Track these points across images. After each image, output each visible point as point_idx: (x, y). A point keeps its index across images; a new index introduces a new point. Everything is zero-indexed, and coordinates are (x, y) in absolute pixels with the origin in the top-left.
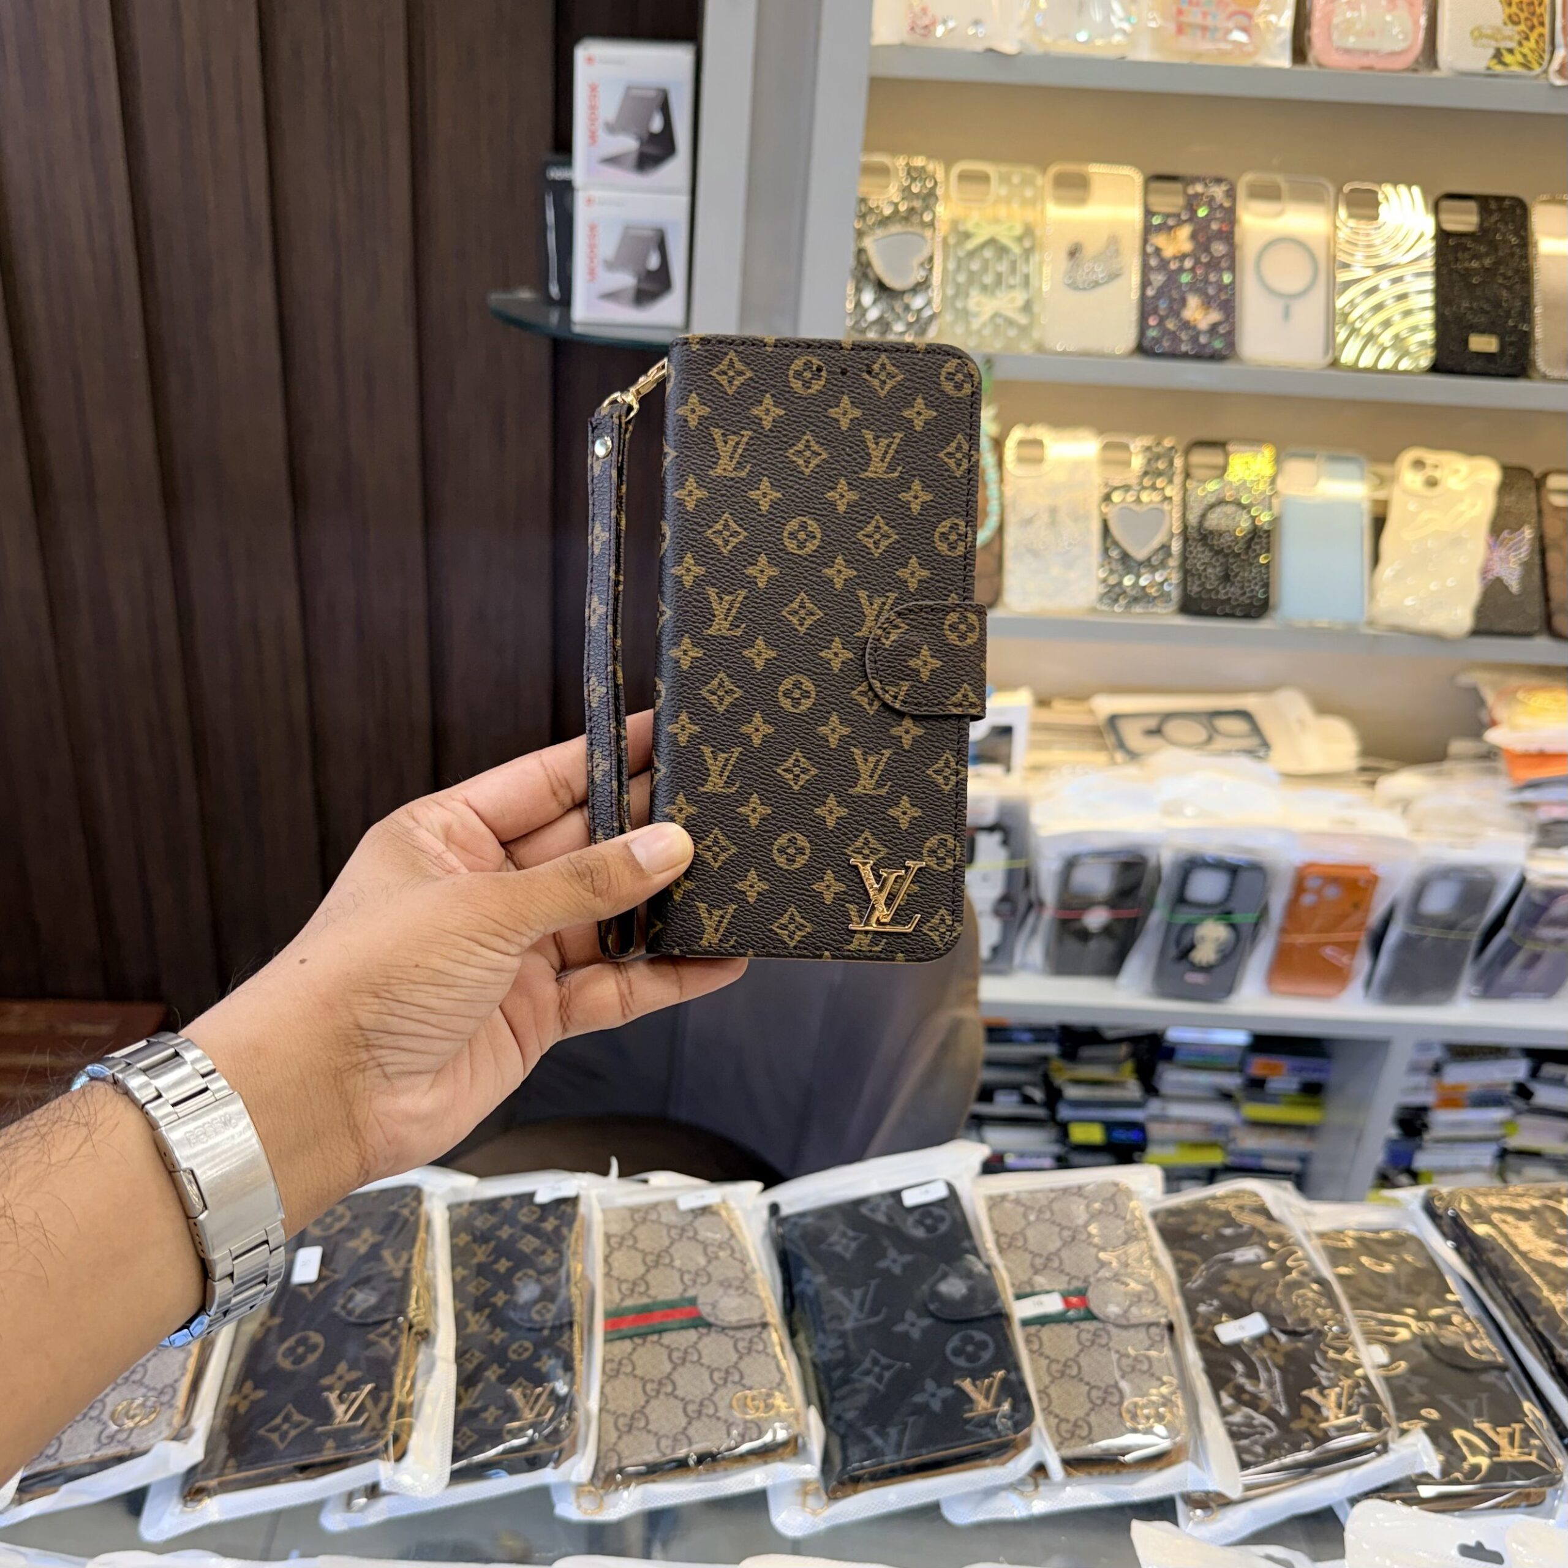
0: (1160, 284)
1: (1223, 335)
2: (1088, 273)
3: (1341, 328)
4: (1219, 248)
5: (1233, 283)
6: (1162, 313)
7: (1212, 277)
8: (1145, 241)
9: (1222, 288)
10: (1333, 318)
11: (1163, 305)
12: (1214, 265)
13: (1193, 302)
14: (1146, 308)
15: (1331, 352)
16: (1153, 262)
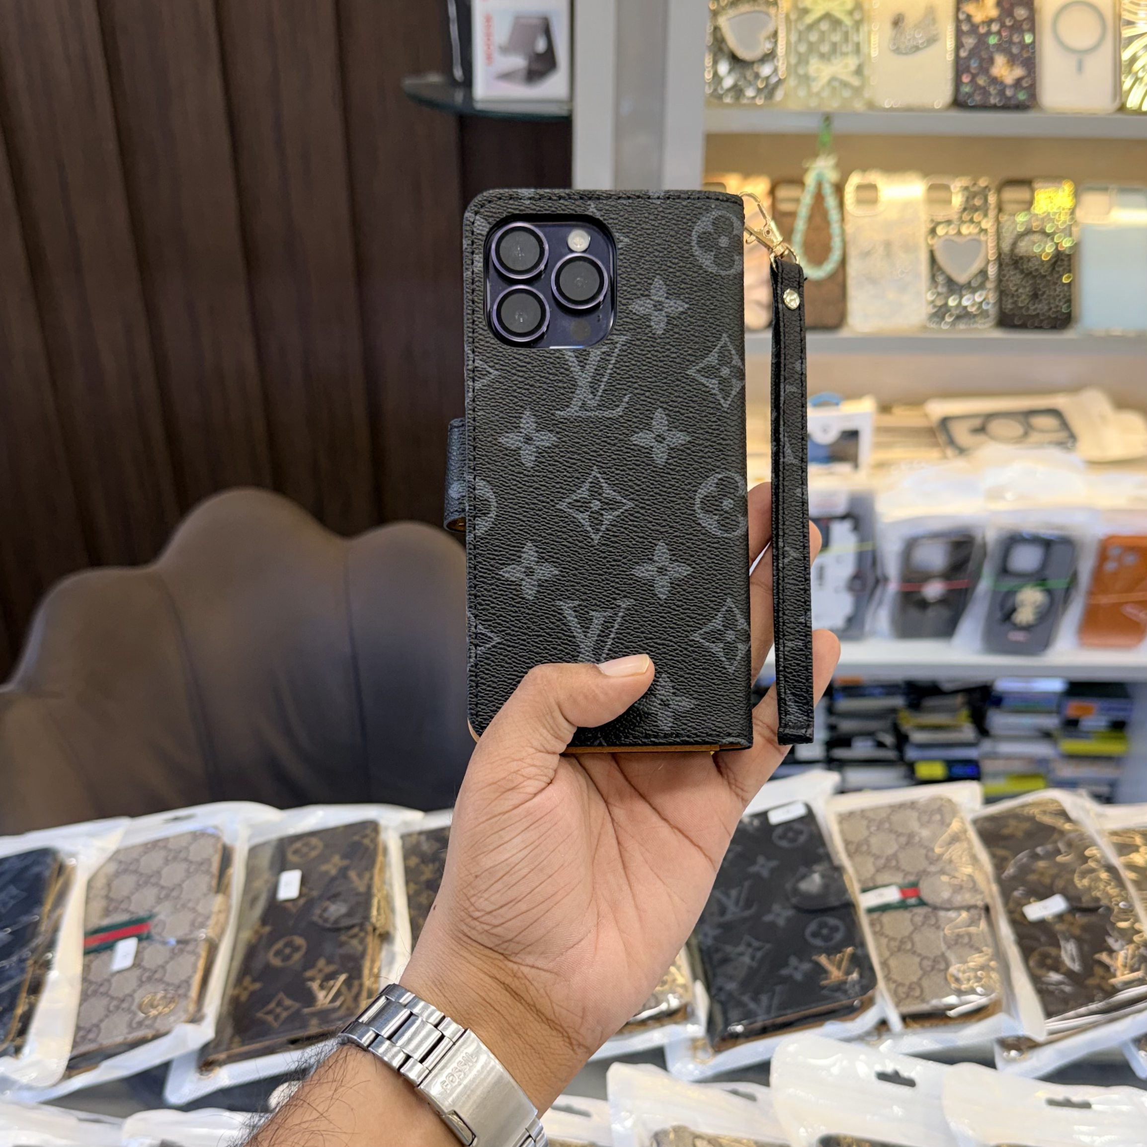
0: (972, 46)
1: (1025, 88)
2: (909, 40)
3: (1126, 77)
4: (1021, 13)
5: (1033, 42)
6: (973, 71)
7: (1016, 38)
8: (958, 9)
9: (1024, 46)
10: (1121, 69)
11: (974, 64)
12: (1017, 27)
13: (1000, 60)
14: (960, 67)
15: (1118, 98)
16: (965, 27)
